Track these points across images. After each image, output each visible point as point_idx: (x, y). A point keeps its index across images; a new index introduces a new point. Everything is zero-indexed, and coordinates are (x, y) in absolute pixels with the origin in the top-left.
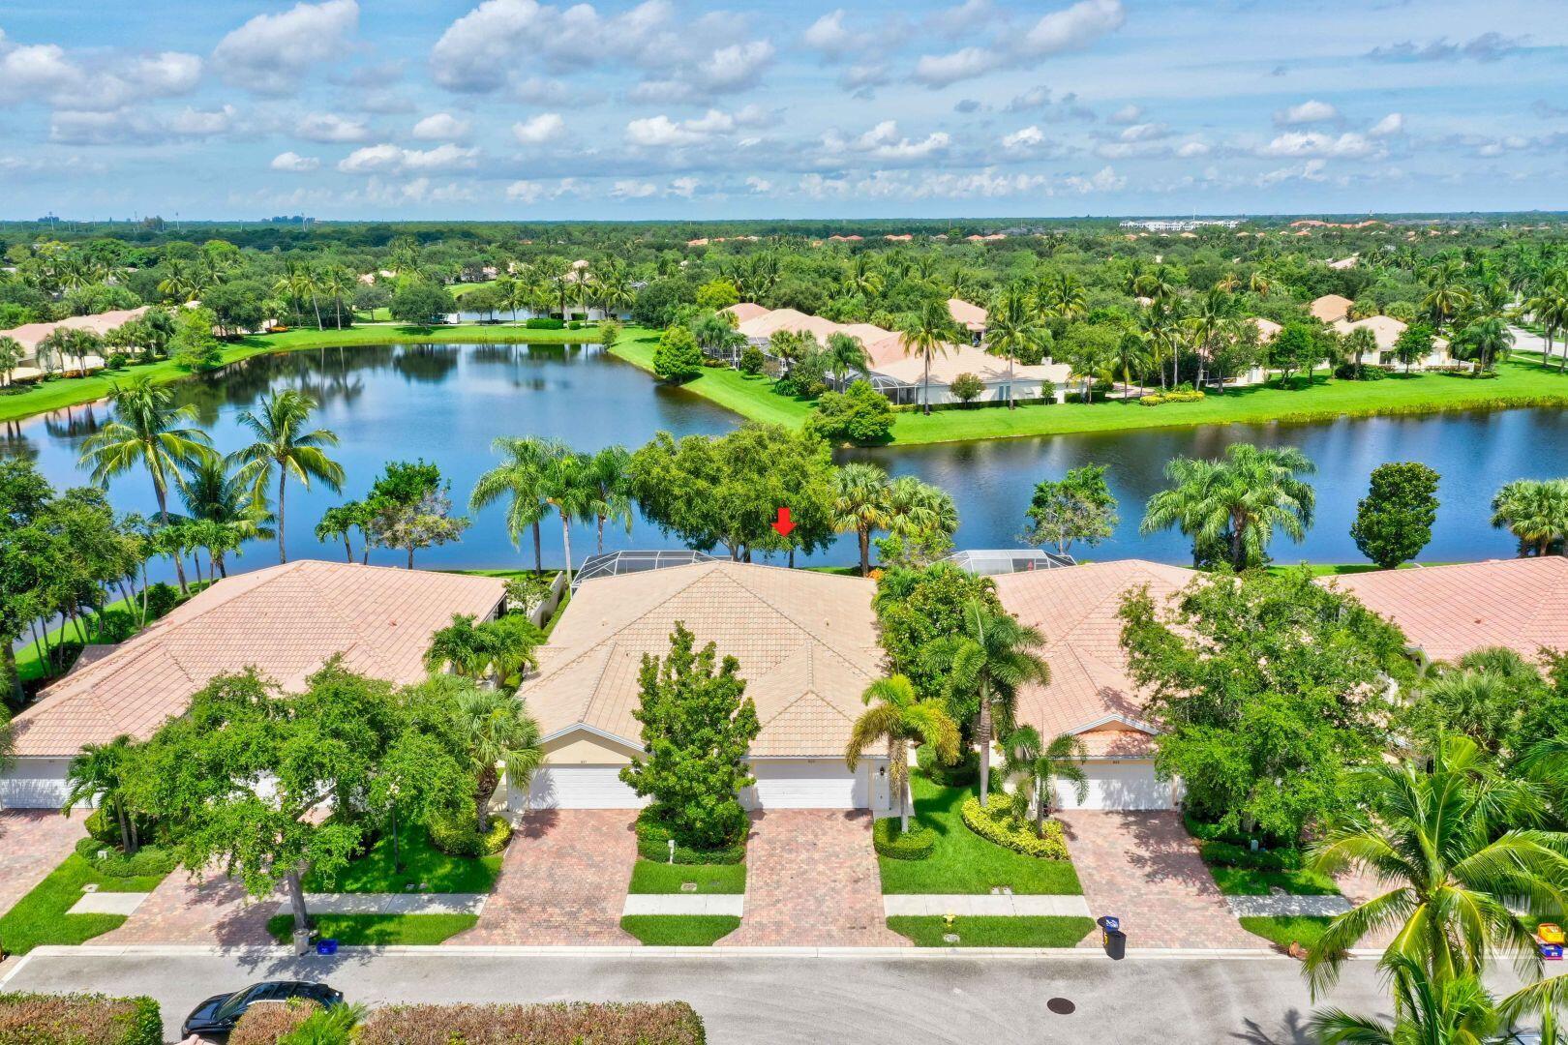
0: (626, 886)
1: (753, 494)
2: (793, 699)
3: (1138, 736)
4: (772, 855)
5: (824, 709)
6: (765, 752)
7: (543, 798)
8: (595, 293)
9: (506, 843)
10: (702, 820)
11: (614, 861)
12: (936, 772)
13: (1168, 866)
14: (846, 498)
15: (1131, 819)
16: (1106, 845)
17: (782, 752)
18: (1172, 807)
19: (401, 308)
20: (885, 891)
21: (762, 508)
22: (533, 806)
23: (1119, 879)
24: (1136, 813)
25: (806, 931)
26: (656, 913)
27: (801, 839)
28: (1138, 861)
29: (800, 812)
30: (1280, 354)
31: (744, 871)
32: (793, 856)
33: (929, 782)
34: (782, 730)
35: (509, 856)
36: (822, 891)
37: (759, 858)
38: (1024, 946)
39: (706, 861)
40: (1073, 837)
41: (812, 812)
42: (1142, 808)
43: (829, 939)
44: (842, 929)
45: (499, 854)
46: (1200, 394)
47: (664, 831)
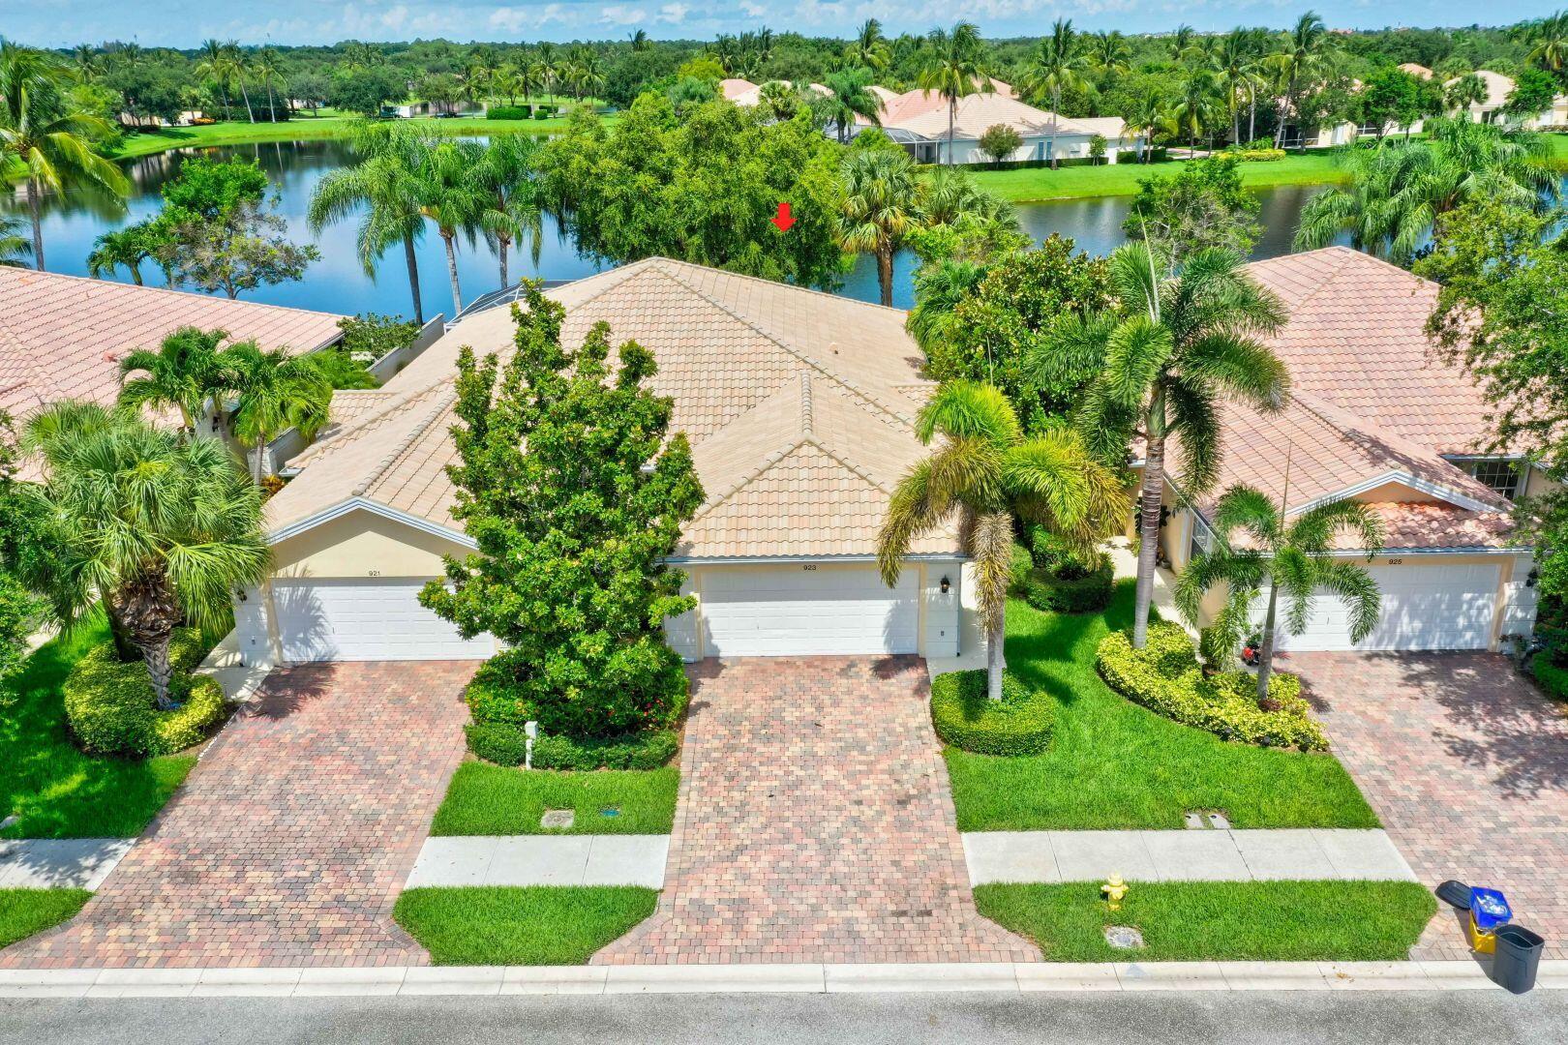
0: (426, 818)
1: (720, 188)
2: (774, 456)
3: (1437, 512)
4: (733, 748)
5: (834, 473)
6: (721, 550)
7: (306, 642)
8: (562, 76)
9: (209, 728)
10: (581, 685)
11: (416, 764)
12: (1040, 587)
13: (1533, 761)
14: (861, 197)
15: (1419, 667)
16: (1390, 719)
17: (752, 550)
18: (1493, 644)
19: (343, 96)
20: (965, 825)
21: (733, 211)
22: (290, 656)
23: (1443, 792)
24: (1424, 655)
25: (798, 921)
26: (478, 881)
27: (790, 715)
28: (1464, 750)
29: (788, 663)
30: (1377, 104)
31: (675, 782)
32: (774, 749)
33: (1024, 605)
34: (753, 510)
35: (209, 756)
36: (832, 826)
37: (706, 756)
38: (1293, 956)
39: (599, 763)
40: (1321, 706)
41: (810, 662)
42: (1434, 647)
43: (850, 944)
44: (878, 917)
45: (192, 752)
46: (1282, 153)
47: (518, 704)
